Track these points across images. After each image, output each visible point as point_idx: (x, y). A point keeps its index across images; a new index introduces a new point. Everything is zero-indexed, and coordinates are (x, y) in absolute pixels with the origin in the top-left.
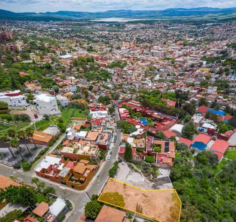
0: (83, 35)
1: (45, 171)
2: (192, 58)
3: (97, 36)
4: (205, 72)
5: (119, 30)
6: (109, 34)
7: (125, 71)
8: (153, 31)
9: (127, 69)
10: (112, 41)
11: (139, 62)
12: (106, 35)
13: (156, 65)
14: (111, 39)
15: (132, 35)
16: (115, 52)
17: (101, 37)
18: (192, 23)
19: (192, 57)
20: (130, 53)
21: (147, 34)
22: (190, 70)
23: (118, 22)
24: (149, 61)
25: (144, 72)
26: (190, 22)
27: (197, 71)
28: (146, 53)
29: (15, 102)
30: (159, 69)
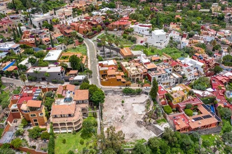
1: (102, 65)
29: (140, 31)
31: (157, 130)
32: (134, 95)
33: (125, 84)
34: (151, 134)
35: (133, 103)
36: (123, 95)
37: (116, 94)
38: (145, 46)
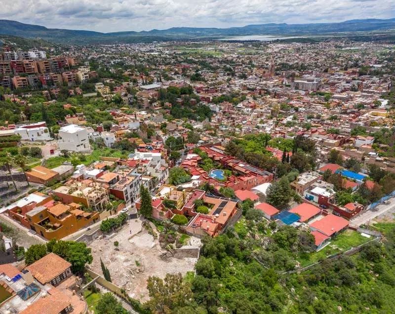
0: (197, 60)
1: (18, 210)
2: (364, 94)
3: (219, 61)
4: (379, 117)
5: (257, 52)
6: (238, 57)
7: (239, 109)
8: (313, 53)
9: (244, 105)
10: (240, 67)
11: (269, 96)
12: (232, 60)
13: (295, 102)
14: (239, 65)
15: (276, 59)
16: (235, 82)
17: (224, 61)
18: (389, 41)
19: (365, 92)
20: (259, 84)
21: (301, 57)
22: (353, 113)
23: (259, 41)
24: (286, 96)
25: (269, 111)
26: (385, 39)
27: (365, 115)
28: (287, 84)
29: (33, 136)
30: (298, 109)
31: (190, 253)
32: (119, 228)
33: (91, 220)
34: (189, 262)
35: (129, 239)
36: (104, 237)
37: (92, 240)
38: (62, 156)
